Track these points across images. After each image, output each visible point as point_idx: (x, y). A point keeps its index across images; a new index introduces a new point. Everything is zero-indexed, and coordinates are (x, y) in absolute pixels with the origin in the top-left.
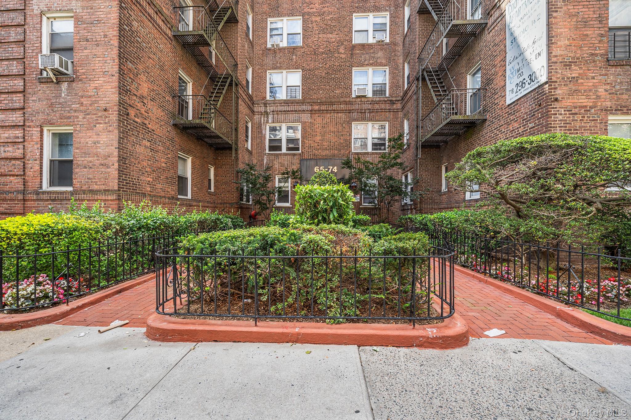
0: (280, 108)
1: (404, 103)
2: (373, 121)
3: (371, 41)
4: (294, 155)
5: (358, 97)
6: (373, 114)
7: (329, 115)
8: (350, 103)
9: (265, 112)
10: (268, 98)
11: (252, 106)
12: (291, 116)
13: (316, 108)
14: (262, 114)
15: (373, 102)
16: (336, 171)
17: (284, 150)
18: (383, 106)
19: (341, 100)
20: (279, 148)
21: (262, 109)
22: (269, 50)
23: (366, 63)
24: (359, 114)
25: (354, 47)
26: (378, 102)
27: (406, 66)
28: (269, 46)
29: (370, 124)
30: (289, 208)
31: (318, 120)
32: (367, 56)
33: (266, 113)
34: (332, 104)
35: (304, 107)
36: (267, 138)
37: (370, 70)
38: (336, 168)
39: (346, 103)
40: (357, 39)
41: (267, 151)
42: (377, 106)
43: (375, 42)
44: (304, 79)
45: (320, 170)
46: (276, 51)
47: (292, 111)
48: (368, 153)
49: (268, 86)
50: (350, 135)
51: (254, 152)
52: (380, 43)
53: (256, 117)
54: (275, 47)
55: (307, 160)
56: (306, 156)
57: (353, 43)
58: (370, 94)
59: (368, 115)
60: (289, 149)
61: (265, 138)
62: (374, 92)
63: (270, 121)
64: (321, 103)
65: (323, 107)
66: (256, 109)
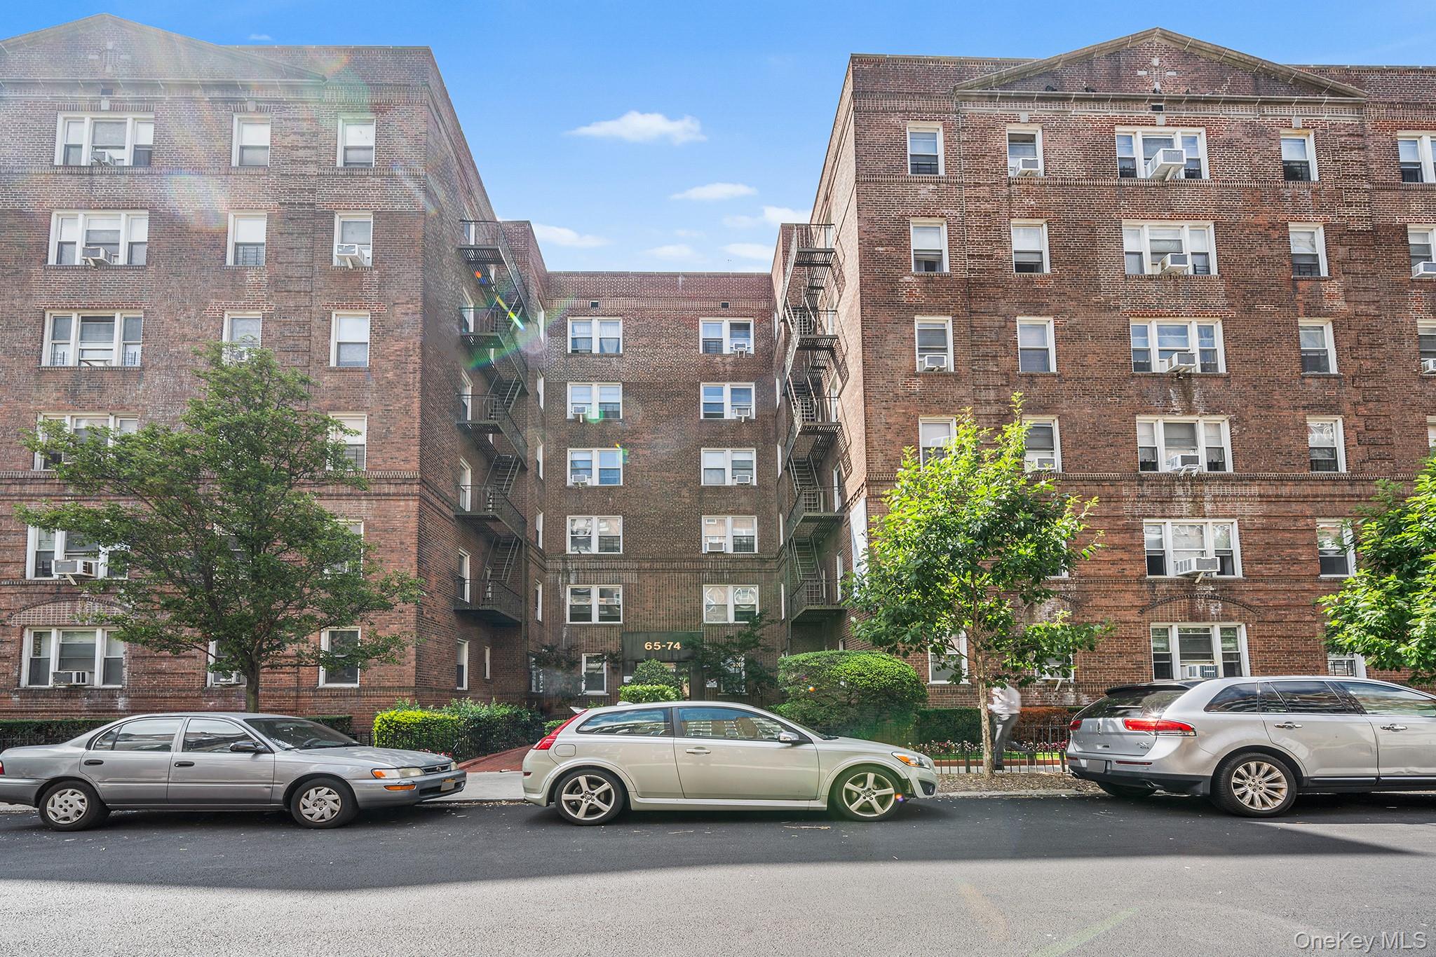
0: (588, 565)
1: (779, 563)
2: (735, 583)
3: (729, 482)
4: (612, 626)
5: (709, 553)
6: (735, 575)
7: (666, 575)
8: (699, 560)
9: (563, 570)
10: (569, 551)
11: (543, 563)
12: (607, 576)
13: (647, 565)
14: (559, 572)
15: (733, 560)
16: (679, 648)
17: (595, 620)
18: (750, 565)
19: (686, 556)
20: (588, 617)
21: (560, 566)
22: (570, 488)
23: (723, 510)
24: (713, 574)
25: (705, 489)
26: (743, 560)
27: (781, 516)
28: (569, 484)
29: (730, 588)
30: (604, 697)
31: (650, 581)
32: (724, 502)
33: (567, 572)
34: (672, 561)
35: (627, 565)
36: (568, 603)
37: (729, 519)
38: (678, 643)
39: (693, 560)
40: (707, 480)
41: (568, 621)
42: (740, 565)
43: (735, 484)
44: (626, 526)
45: (653, 647)
46: (581, 491)
47: (608, 569)
48: (728, 625)
49: (569, 536)
50: (701, 601)
51: (547, 622)
52: (744, 488)
53: (550, 577)
54: (580, 486)
55: (632, 633)
56: (631, 629)
57: (702, 484)
58: (730, 550)
59: (726, 576)
60: (602, 618)
61: (564, 603)
62: (737, 547)
63: (572, 582)
64: (653, 560)
65: (658, 565)
66: (549, 566)
